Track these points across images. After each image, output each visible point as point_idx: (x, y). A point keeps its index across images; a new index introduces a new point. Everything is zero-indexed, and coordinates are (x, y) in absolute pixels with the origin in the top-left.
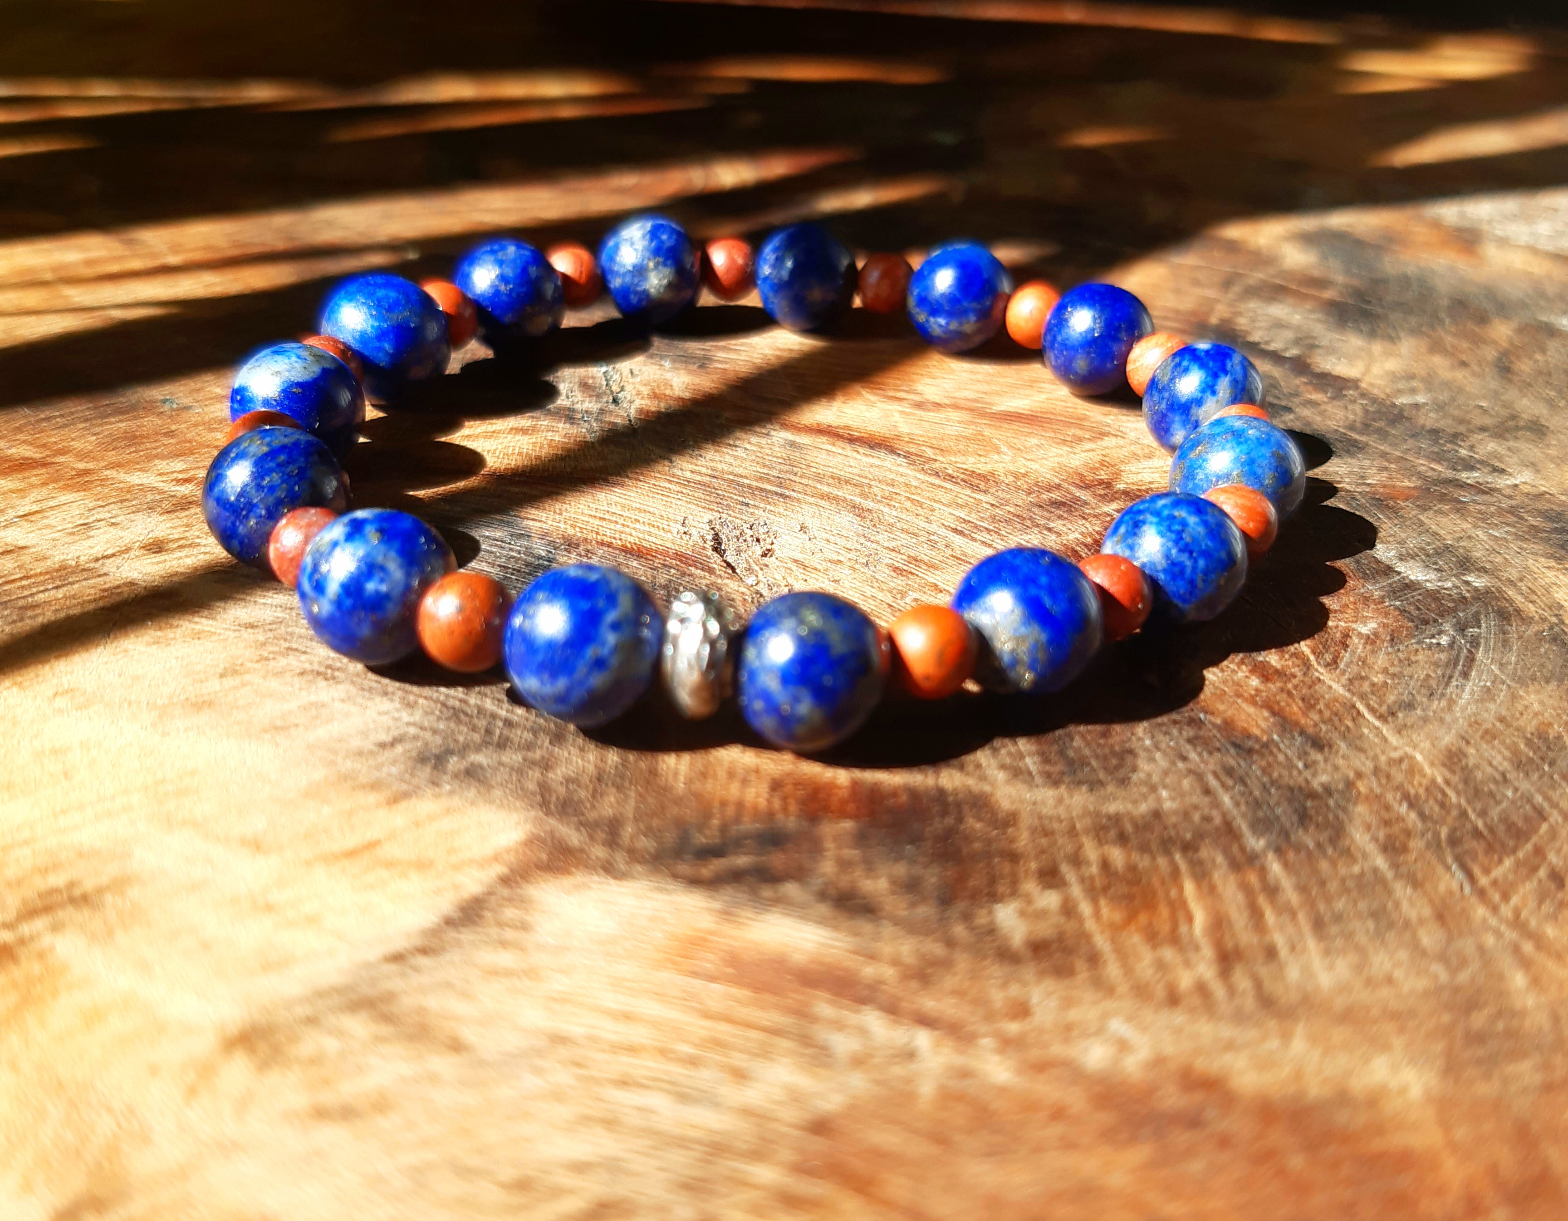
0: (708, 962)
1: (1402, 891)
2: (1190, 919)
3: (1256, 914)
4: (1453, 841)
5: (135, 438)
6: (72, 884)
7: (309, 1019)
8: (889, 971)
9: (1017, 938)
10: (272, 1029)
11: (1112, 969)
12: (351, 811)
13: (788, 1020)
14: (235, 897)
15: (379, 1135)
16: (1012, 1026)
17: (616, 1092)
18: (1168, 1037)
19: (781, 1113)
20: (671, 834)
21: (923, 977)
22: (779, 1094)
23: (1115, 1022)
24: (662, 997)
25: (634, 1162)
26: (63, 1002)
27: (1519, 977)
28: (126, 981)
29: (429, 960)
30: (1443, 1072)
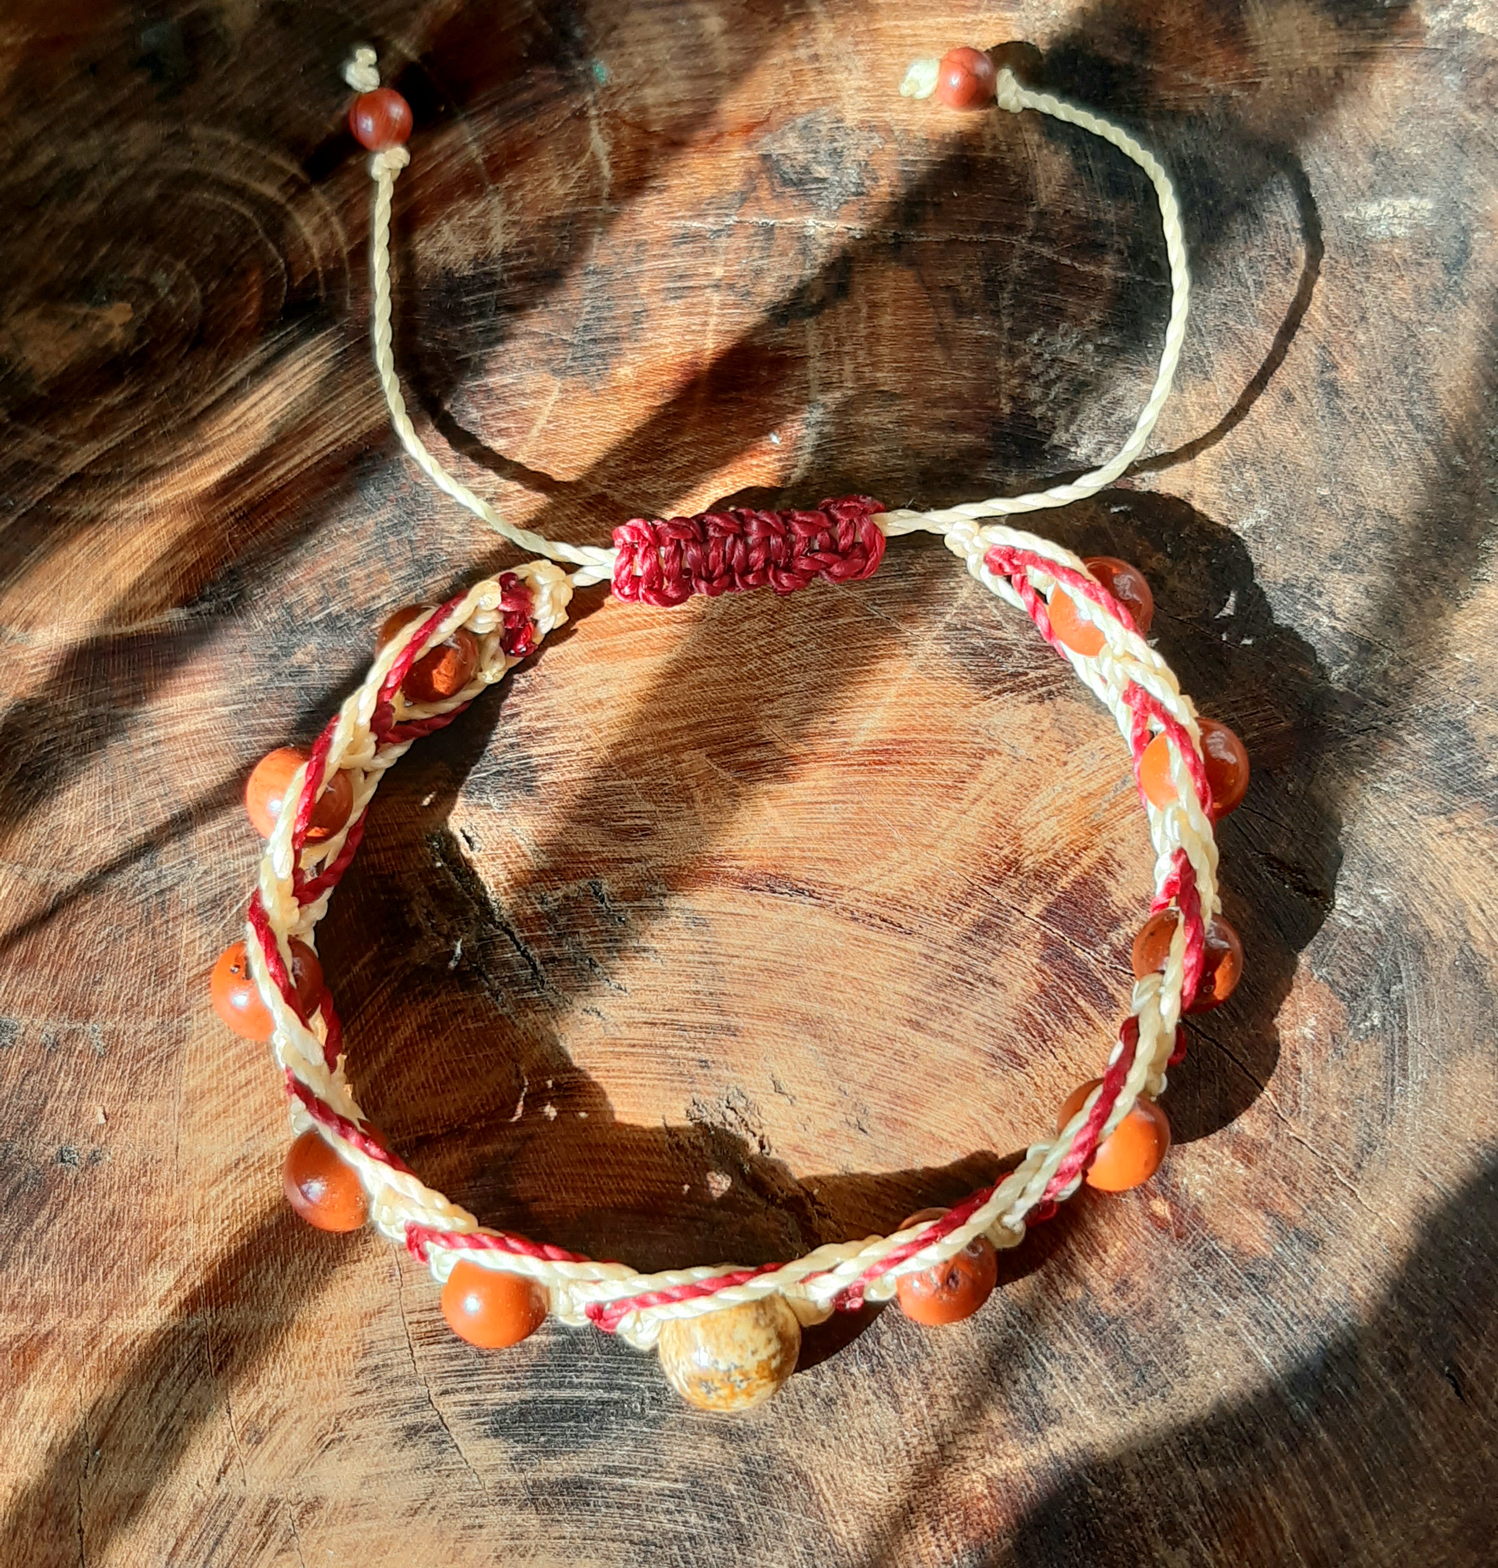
1: (1415, 1417)
2: (1280, 1530)
3: (1323, 1500)
5: (87, 1243)
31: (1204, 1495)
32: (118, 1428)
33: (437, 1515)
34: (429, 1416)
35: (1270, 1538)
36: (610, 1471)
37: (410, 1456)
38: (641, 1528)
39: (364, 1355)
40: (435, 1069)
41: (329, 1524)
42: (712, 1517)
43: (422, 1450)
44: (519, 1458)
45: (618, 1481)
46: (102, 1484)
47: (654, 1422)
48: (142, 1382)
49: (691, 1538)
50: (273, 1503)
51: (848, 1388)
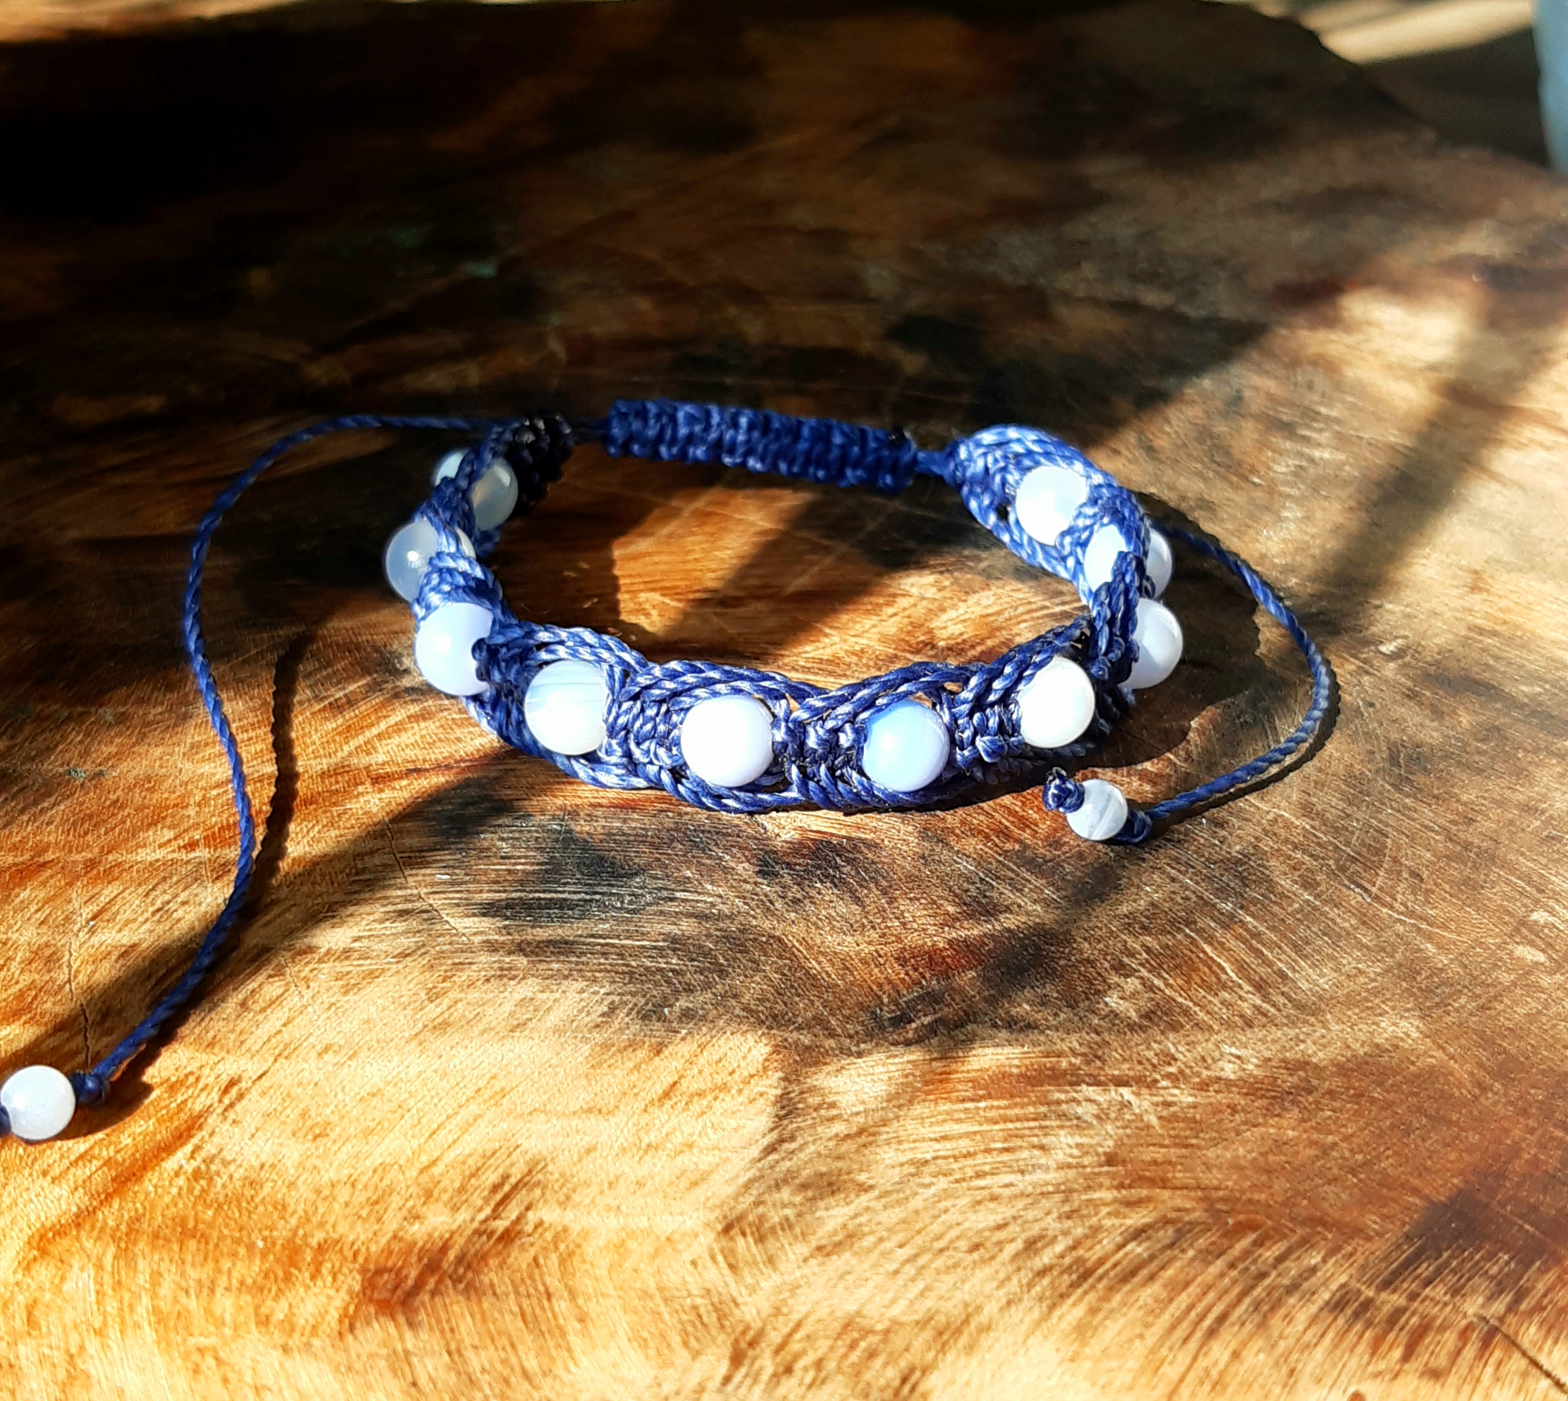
0: (965, 1090)
1: (1331, 912)
2: (1223, 969)
3: (1258, 953)
4: (1342, 868)
5: (91, 817)
6: (505, 1177)
7: (758, 1203)
8: (1077, 1061)
9: (1133, 1015)
10: (740, 1218)
11: (1202, 1015)
12: (637, 1067)
13: (1043, 1109)
14: (624, 1150)
15: (869, 1251)
16: (1172, 1069)
17: (982, 1183)
18: (1260, 1046)
19: (1086, 1161)
20: (864, 1017)
21: (1099, 1058)
22: (1076, 1152)
23: (1226, 1049)
24: (959, 1121)
25: (1030, 1215)
26: (590, 1249)
27: (1431, 948)
28: (614, 1222)
29: (793, 1146)
30: (1422, 1018)
31: (1148, 950)
32: (114, 909)
33: (427, 957)
34: (418, 905)
35: (1214, 972)
36: (592, 936)
37: (400, 926)
38: (627, 965)
39: (357, 874)
40: (423, 737)
41: (321, 961)
42: (693, 960)
43: (414, 924)
44: (505, 927)
45: (602, 941)
46: (95, 940)
47: (634, 911)
48: (140, 885)
49: (672, 971)
50: (265, 950)
51: (813, 893)
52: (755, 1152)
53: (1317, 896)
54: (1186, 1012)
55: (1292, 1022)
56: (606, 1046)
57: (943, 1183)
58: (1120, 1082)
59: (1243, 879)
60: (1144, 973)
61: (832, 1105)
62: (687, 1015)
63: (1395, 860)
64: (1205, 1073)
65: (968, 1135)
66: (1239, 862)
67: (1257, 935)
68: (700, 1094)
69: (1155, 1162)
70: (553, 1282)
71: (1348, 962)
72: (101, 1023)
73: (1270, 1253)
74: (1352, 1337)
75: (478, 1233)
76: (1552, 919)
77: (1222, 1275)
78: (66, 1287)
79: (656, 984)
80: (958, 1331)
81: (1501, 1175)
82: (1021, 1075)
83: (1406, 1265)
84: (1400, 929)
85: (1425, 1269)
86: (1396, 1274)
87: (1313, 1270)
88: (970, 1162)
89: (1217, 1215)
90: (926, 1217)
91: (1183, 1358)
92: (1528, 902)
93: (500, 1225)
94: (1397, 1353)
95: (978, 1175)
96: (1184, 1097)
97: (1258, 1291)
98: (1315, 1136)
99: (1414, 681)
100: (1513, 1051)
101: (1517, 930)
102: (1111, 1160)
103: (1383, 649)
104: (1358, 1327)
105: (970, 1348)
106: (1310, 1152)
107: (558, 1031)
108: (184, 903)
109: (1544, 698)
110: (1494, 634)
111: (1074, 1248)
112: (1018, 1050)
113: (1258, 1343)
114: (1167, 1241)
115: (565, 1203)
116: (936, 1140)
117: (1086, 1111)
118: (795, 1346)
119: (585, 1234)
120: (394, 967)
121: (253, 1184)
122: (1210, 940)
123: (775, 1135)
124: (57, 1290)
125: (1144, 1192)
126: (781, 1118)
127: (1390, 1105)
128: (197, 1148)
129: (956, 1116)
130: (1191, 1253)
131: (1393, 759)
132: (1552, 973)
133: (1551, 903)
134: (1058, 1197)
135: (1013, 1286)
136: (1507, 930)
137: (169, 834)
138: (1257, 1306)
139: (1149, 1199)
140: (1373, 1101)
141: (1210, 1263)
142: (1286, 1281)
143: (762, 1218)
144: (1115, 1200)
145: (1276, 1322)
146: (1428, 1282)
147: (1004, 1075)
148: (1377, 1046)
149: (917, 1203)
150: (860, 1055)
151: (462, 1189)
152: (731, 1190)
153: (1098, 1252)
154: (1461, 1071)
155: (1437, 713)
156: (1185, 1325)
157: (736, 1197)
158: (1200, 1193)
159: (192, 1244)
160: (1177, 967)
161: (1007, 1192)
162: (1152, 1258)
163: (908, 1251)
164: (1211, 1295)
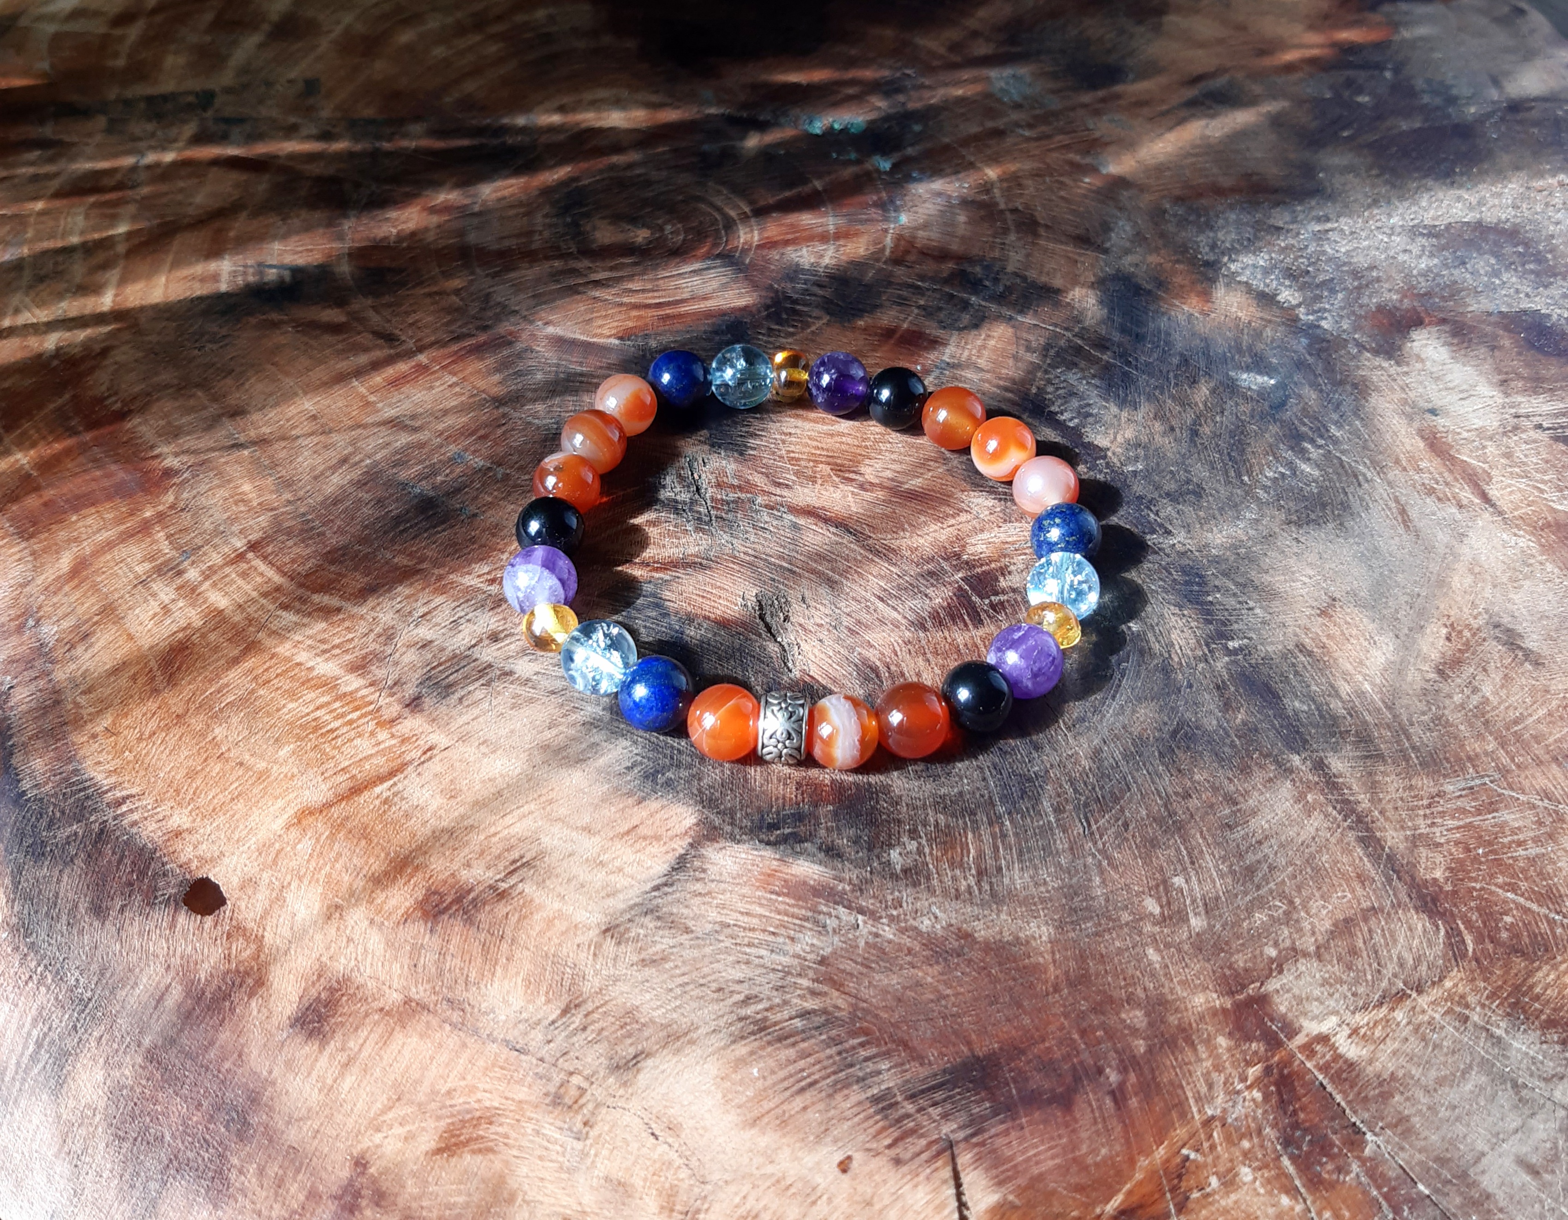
0: (777, 886)
1: (1058, 834)
2: (969, 855)
3: (996, 849)
4: (1086, 805)
5: (456, 544)
6: (522, 857)
7: (630, 920)
8: (848, 888)
9: (898, 868)
10: (618, 926)
11: (935, 882)
12: (623, 810)
13: (810, 914)
14: (587, 860)
15: (666, 971)
16: (895, 913)
17: (748, 950)
18: (954, 915)
19: (809, 957)
20: (756, 817)
21: (861, 890)
22: (808, 949)
23: (934, 909)
24: (761, 905)
25: (758, 980)
26: (537, 917)
27: (1097, 880)
28: (557, 905)
29: (670, 890)
30: (1057, 928)
31: (937, 825)
32: (434, 614)
35: (962, 854)
41: (512, 683)
48: (454, 600)
50: (490, 666)
52: (649, 886)
53: (1058, 820)
54: (928, 878)
55: (983, 904)
56: (617, 789)
57: (728, 943)
58: (861, 911)
59: (1024, 792)
60: (924, 842)
61: (704, 871)
62: (669, 783)
63: (1122, 810)
64: (911, 922)
65: (761, 916)
66: (1030, 780)
67: (1004, 836)
68: (645, 838)
69: (843, 971)
70: (508, 933)
71: (1043, 874)
72: (391, 688)
73: (863, 1053)
74: (871, 1122)
75: (491, 887)
76: (1185, 886)
77: (831, 1057)
78: (299, 847)
79: (665, 756)
80: (678, 1038)
81: (1023, 1052)
82: (813, 887)
83: (929, 1089)
84: (1090, 860)
85: (939, 1096)
86: (923, 1092)
87: (879, 1073)
88: (751, 934)
89: (853, 1017)
90: (706, 960)
91: (777, 1101)
92: (1179, 867)
93: (503, 886)
94: (888, 1141)
95: (749, 945)
96: (888, 932)
97: (842, 1075)
98: (941, 987)
99: (1231, 675)
100: (1092, 971)
101: (1157, 886)
102: (823, 961)
103: (1231, 644)
104: (878, 1117)
105: (678, 1050)
106: (932, 997)
107: (599, 771)
108: (469, 621)
109: (1302, 716)
110: (1310, 654)
111: (767, 1010)
112: (822, 869)
113: (821, 1106)
114: (816, 1024)
115: (541, 884)
116: (742, 913)
117: (831, 923)
118: (596, 1016)
119: (540, 907)
120: (544, 699)
121: (407, 816)
122: (976, 830)
123: (664, 879)
124: (294, 848)
125: (826, 989)
126: (673, 869)
127: (997, 980)
128: (395, 784)
129: (764, 902)
130: (824, 1037)
131: (1174, 733)
132: (1154, 924)
133: (1192, 873)
134: (781, 974)
135: (722, 1022)
136: (1152, 883)
137: (486, 569)
138: (836, 1083)
139: (825, 994)
140: (989, 975)
141: (829, 1047)
142: (861, 1074)
143: (628, 930)
144: (808, 988)
145: (839, 1097)
146: (935, 1104)
147: (805, 883)
148: (1018, 938)
149: (708, 950)
150: (739, 842)
151: (498, 857)
152: (622, 906)
153: (779, 1017)
154: (1052, 972)
155: (1227, 706)
156: (792, 1080)
157: (625, 911)
158: (853, 1001)
159: (363, 842)
160: (945, 843)
161: (757, 961)
162: (803, 1031)
163: (685, 979)
164: (817, 1067)
